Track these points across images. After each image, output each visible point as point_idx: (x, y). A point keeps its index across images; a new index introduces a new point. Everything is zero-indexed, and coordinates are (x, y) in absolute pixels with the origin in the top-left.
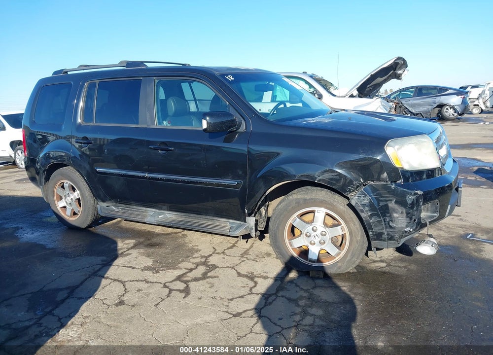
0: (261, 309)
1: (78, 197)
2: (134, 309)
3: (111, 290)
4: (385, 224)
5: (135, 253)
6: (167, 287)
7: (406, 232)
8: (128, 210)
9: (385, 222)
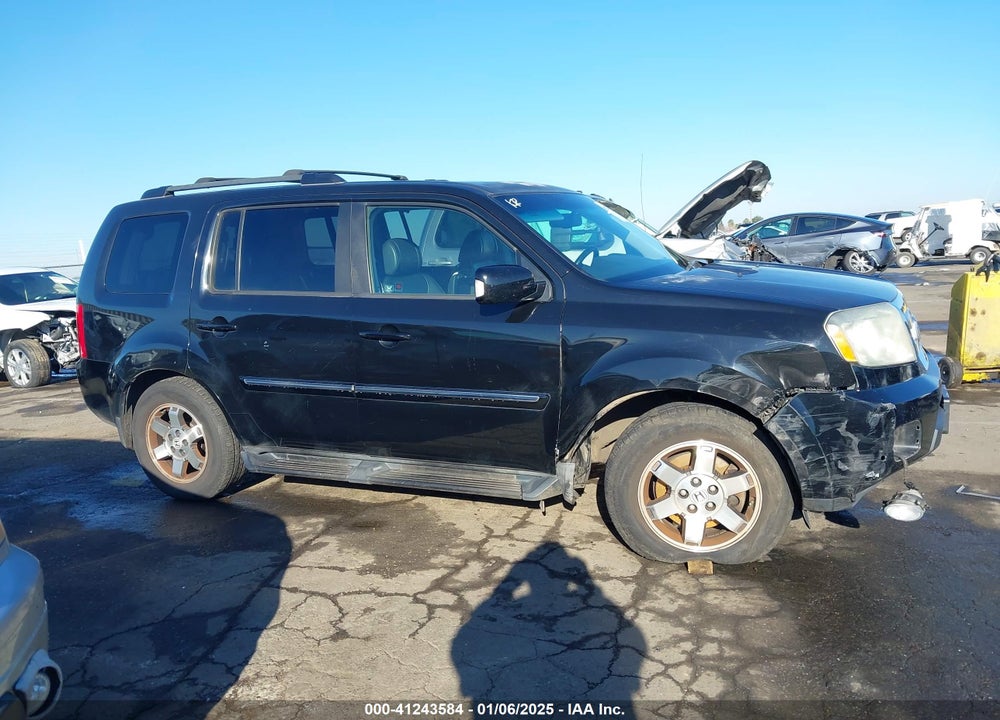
0: (616, 633)
1: (198, 437)
2: (370, 644)
3: (312, 613)
4: (830, 466)
5: (332, 541)
6: (423, 602)
7: (867, 479)
8: (305, 459)
9: (829, 461)
